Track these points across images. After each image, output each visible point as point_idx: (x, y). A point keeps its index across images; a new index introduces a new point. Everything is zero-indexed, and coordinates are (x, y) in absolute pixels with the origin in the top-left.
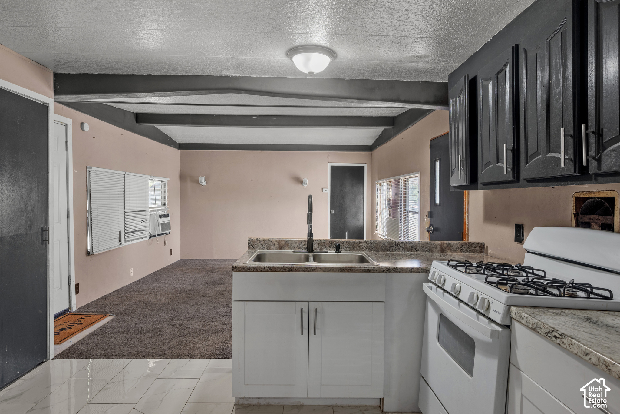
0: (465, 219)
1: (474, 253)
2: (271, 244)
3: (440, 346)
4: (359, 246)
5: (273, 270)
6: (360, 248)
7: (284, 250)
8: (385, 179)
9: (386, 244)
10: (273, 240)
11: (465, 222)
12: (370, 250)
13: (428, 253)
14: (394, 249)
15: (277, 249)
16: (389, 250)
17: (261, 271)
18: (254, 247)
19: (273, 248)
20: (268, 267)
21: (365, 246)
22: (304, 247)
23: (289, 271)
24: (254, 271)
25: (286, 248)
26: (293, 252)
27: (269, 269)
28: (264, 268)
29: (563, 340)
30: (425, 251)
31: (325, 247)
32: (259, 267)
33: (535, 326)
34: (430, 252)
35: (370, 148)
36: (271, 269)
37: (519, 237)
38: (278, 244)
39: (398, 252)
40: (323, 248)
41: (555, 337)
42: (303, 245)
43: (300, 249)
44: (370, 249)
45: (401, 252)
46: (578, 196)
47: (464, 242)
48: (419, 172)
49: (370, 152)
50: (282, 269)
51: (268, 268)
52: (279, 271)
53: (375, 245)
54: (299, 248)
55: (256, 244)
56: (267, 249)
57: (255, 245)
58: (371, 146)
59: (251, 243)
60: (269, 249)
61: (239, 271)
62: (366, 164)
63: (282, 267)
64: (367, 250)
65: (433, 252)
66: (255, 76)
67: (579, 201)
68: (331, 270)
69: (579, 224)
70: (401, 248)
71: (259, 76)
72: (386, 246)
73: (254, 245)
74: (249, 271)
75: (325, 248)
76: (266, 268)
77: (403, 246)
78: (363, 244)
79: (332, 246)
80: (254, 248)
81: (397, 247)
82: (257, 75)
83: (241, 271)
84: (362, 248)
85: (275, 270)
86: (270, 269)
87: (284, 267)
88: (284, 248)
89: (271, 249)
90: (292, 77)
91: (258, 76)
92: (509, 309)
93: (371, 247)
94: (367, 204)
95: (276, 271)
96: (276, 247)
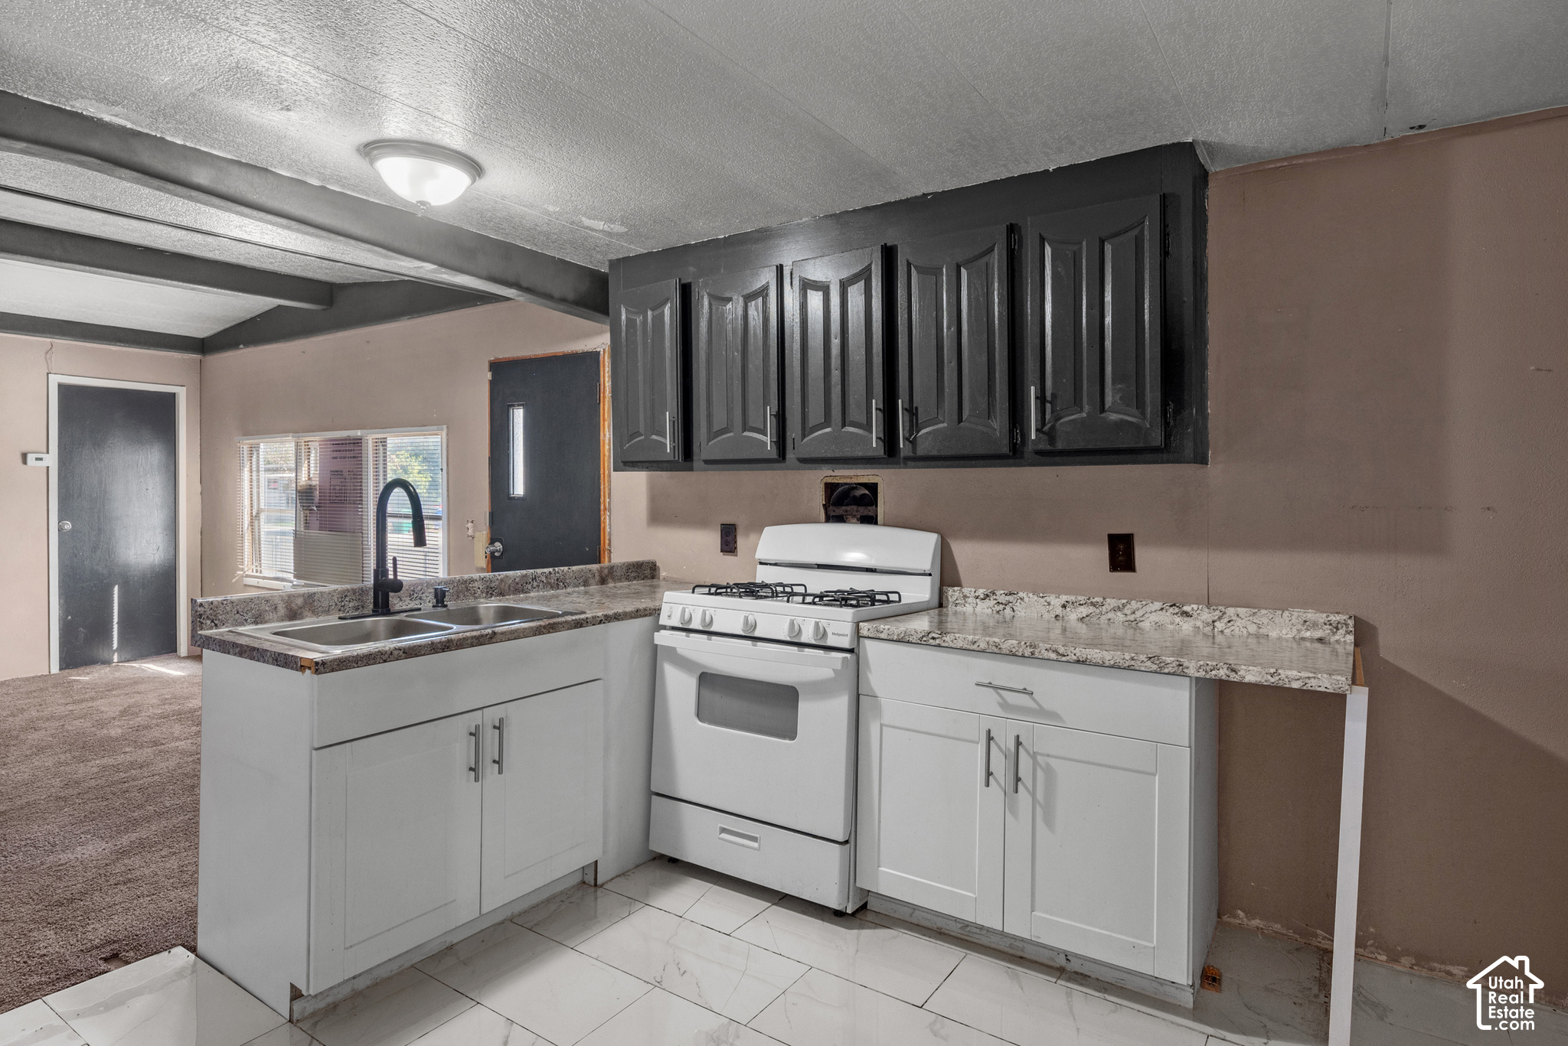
0: (604, 523)
1: (643, 579)
2: (267, 608)
3: (706, 725)
4: (468, 590)
5: (411, 654)
6: (471, 593)
7: (302, 618)
8: (291, 434)
9: (517, 580)
10: (271, 596)
11: (604, 527)
12: (489, 595)
13: (583, 588)
14: (530, 587)
15: (283, 620)
16: (523, 592)
17: (385, 661)
18: (216, 622)
19: (271, 618)
20: (400, 650)
21: (479, 588)
22: (351, 605)
23: (443, 651)
24: (369, 665)
25: (306, 613)
26: (340, 618)
27: (401, 653)
28: (391, 654)
29: (944, 638)
30: (577, 586)
31: (401, 600)
32: (379, 651)
33: (902, 635)
34: (584, 586)
35: (203, 346)
36: (406, 653)
37: (729, 544)
38: (286, 607)
39: (536, 594)
40: (395, 602)
41: (933, 638)
42: (350, 601)
43: (341, 613)
44: (488, 592)
45: (541, 593)
46: (830, 481)
47: (602, 565)
48: (445, 426)
49: (197, 357)
50: (429, 649)
51: (398, 652)
52: (424, 655)
53: (497, 583)
54: (340, 610)
55: (221, 613)
56: (256, 623)
57: (220, 617)
58: (203, 339)
59: (208, 612)
60: (261, 623)
61: (333, 671)
62: (185, 388)
63: (429, 645)
64: (484, 595)
65: (589, 586)
66: (179, 142)
67: (830, 488)
68: (521, 635)
69: (829, 519)
70: (541, 585)
71: (192, 146)
72: (517, 584)
73: (215, 616)
74: (356, 666)
75: (401, 603)
76: (396, 653)
77: (544, 579)
78: (476, 584)
79: (415, 595)
80: (216, 625)
81: (535, 584)
82: (187, 141)
83: (337, 671)
84: (475, 593)
85: (414, 653)
86: (404, 652)
87: (432, 643)
88: (301, 613)
89: (266, 622)
90: (288, 175)
91: (188, 144)
92: (858, 626)
93: (492, 588)
94: (188, 500)
95: (416, 656)
96: (279, 614)
